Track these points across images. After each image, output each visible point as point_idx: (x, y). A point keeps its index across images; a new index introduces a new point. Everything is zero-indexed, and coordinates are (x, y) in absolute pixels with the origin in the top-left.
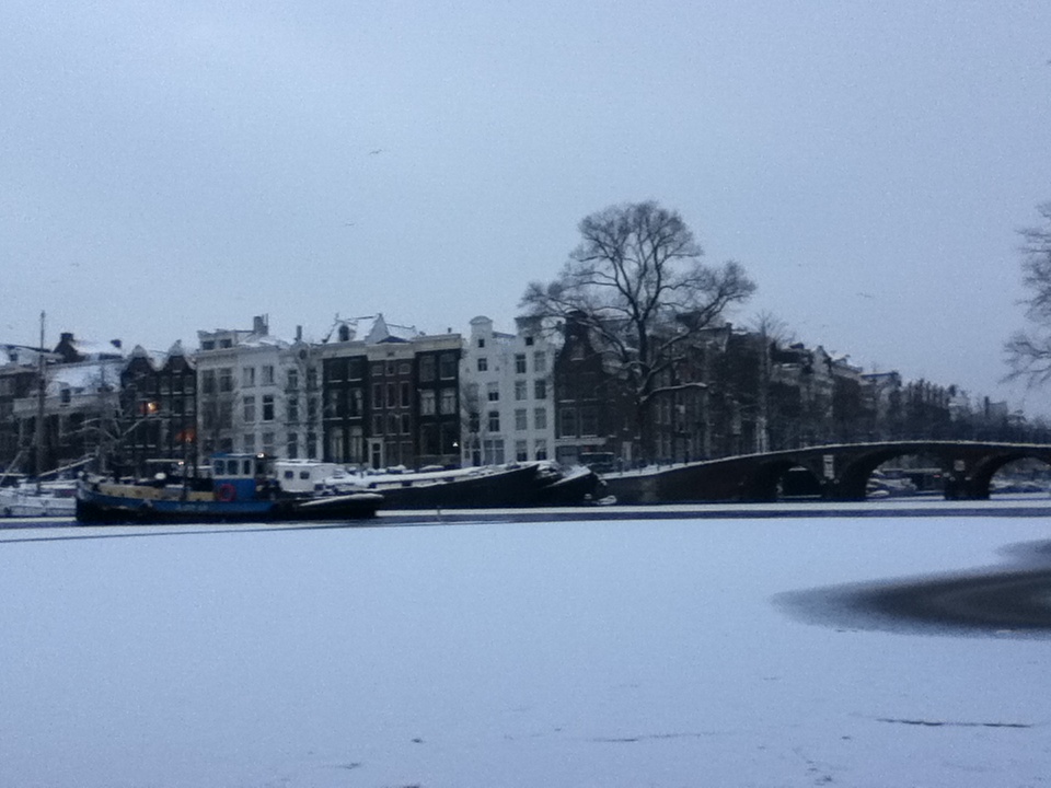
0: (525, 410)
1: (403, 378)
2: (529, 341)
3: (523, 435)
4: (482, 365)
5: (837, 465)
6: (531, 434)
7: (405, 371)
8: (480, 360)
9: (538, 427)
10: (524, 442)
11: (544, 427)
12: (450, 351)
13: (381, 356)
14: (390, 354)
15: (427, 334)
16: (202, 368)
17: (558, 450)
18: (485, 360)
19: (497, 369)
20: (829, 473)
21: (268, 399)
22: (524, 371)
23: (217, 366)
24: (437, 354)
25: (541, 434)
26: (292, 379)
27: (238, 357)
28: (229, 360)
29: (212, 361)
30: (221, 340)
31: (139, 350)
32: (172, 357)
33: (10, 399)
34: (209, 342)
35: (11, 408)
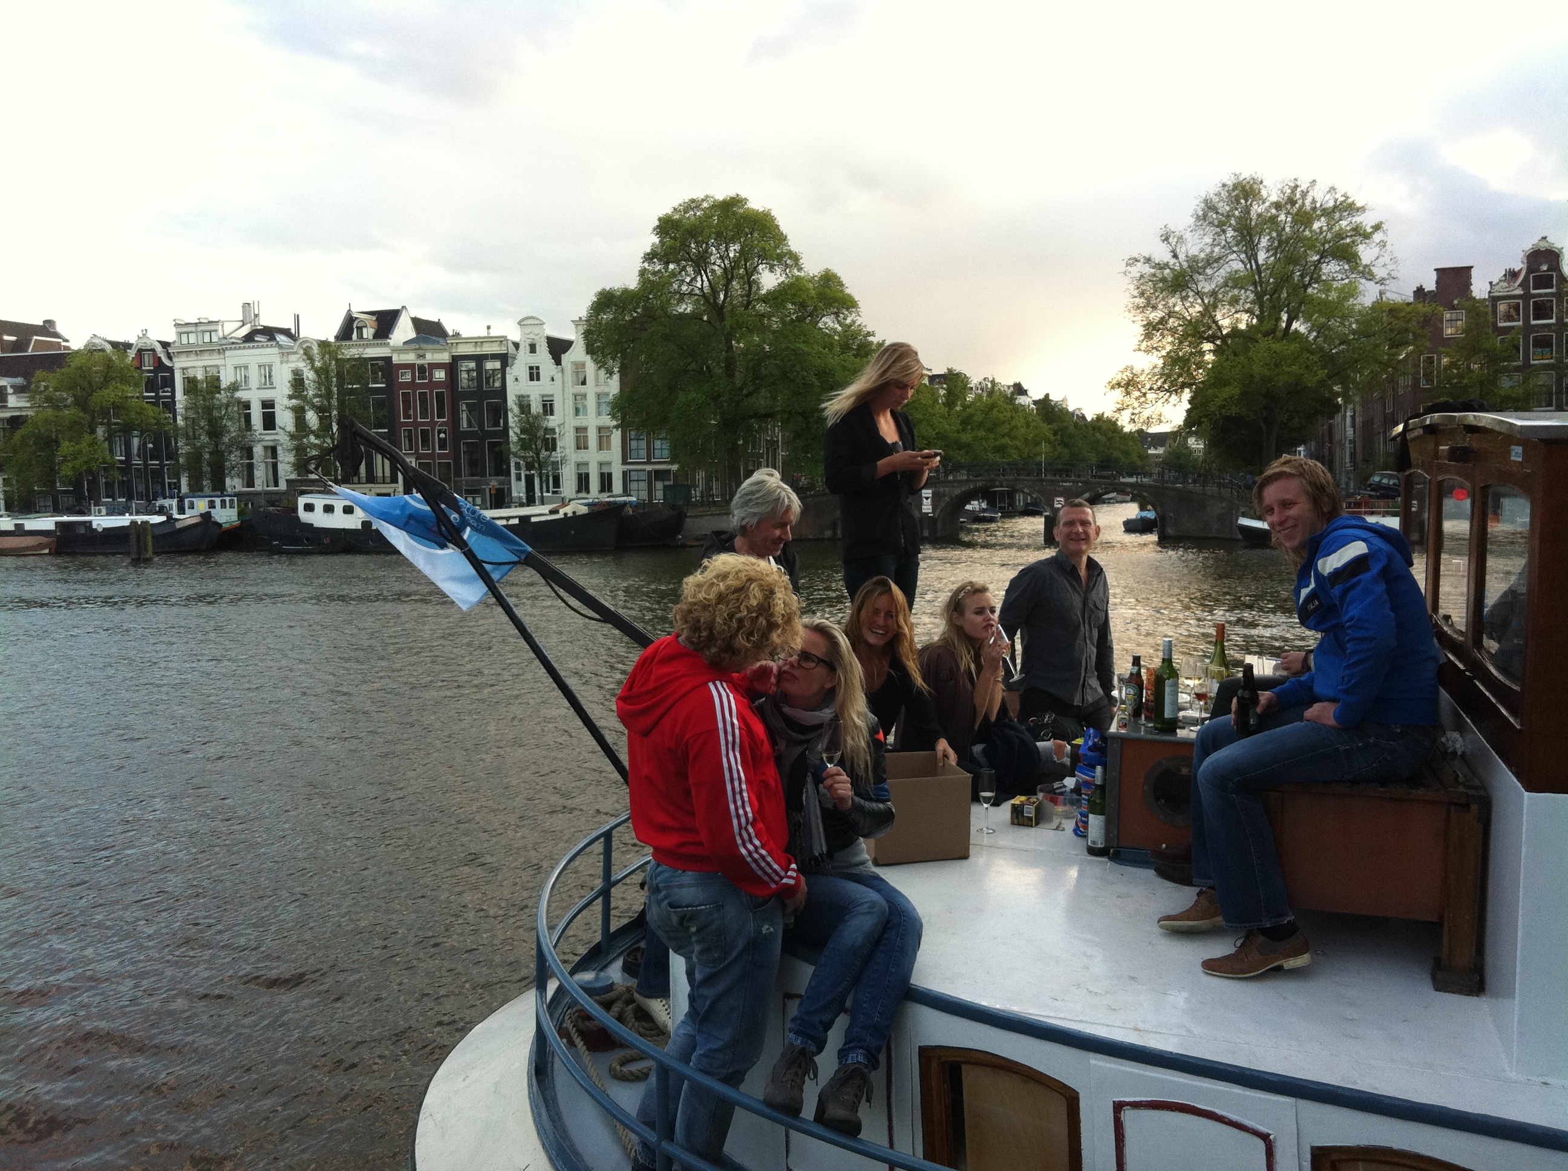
0: (585, 429)
1: (439, 384)
2: (590, 350)
3: (582, 456)
4: (534, 374)
5: (936, 499)
6: (593, 457)
7: (440, 375)
8: (531, 368)
9: (601, 448)
10: (587, 464)
11: (609, 448)
12: (494, 357)
13: (410, 358)
14: (420, 356)
15: (464, 334)
16: (179, 363)
17: (624, 473)
18: (538, 368)
19: (553, 379)
20: (927, 507)
21: (268, 405)
22: (584, 383)
23: (196, 363)
24: (480, 359)
25: (604, 456)
26: (298, 382)
27: (227, 353)
28: (216, 356)
29: (193, 357)
30: (203, 332)
31: (97, 341)
32: (140, 351)
34: (187, 334)
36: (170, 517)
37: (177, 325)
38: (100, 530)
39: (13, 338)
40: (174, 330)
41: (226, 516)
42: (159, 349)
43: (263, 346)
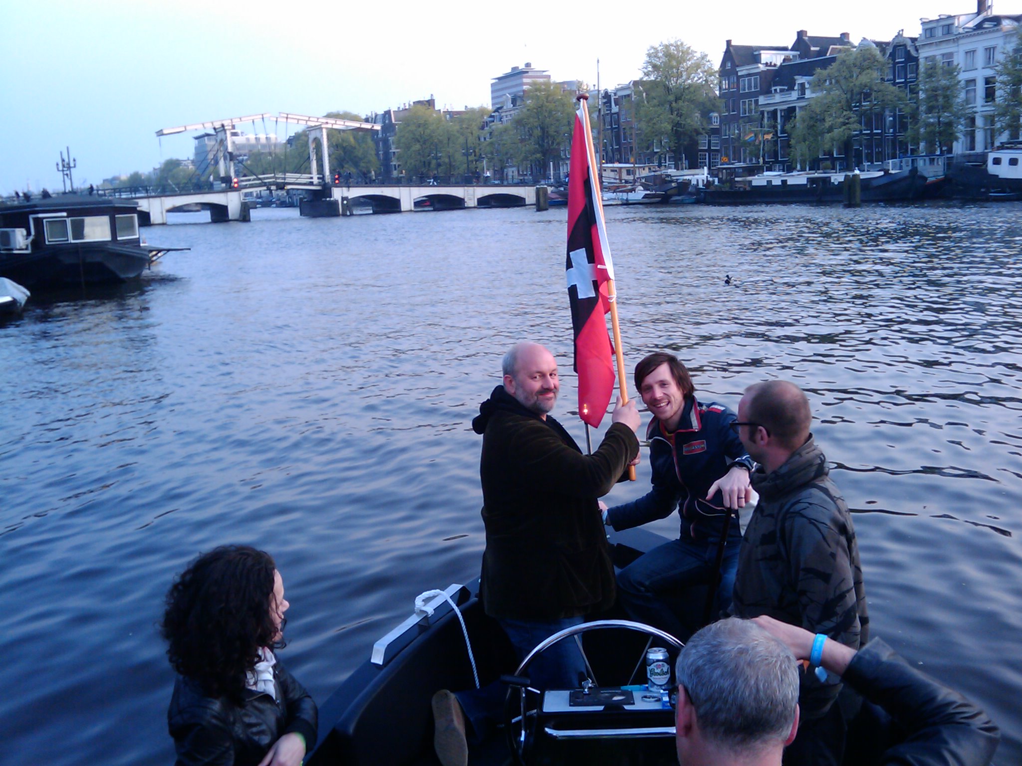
16: (923, 54)
21: (988, 81)
23: (936, 52)
27: (961, 42)
28: (951, 45)
29: (933, 48)
30: (943, 26)
31: (865, 43)
32: (895, 47)
33: (756, 95)
34: (931, 29)
35: (757, 102)
36: (886, 172)
37: (923, 23)
38: (836, 183)
39: (817, 49)
40: (921, 27)
41: (933, 171)
42: (909, 43)
43: (990, 32)
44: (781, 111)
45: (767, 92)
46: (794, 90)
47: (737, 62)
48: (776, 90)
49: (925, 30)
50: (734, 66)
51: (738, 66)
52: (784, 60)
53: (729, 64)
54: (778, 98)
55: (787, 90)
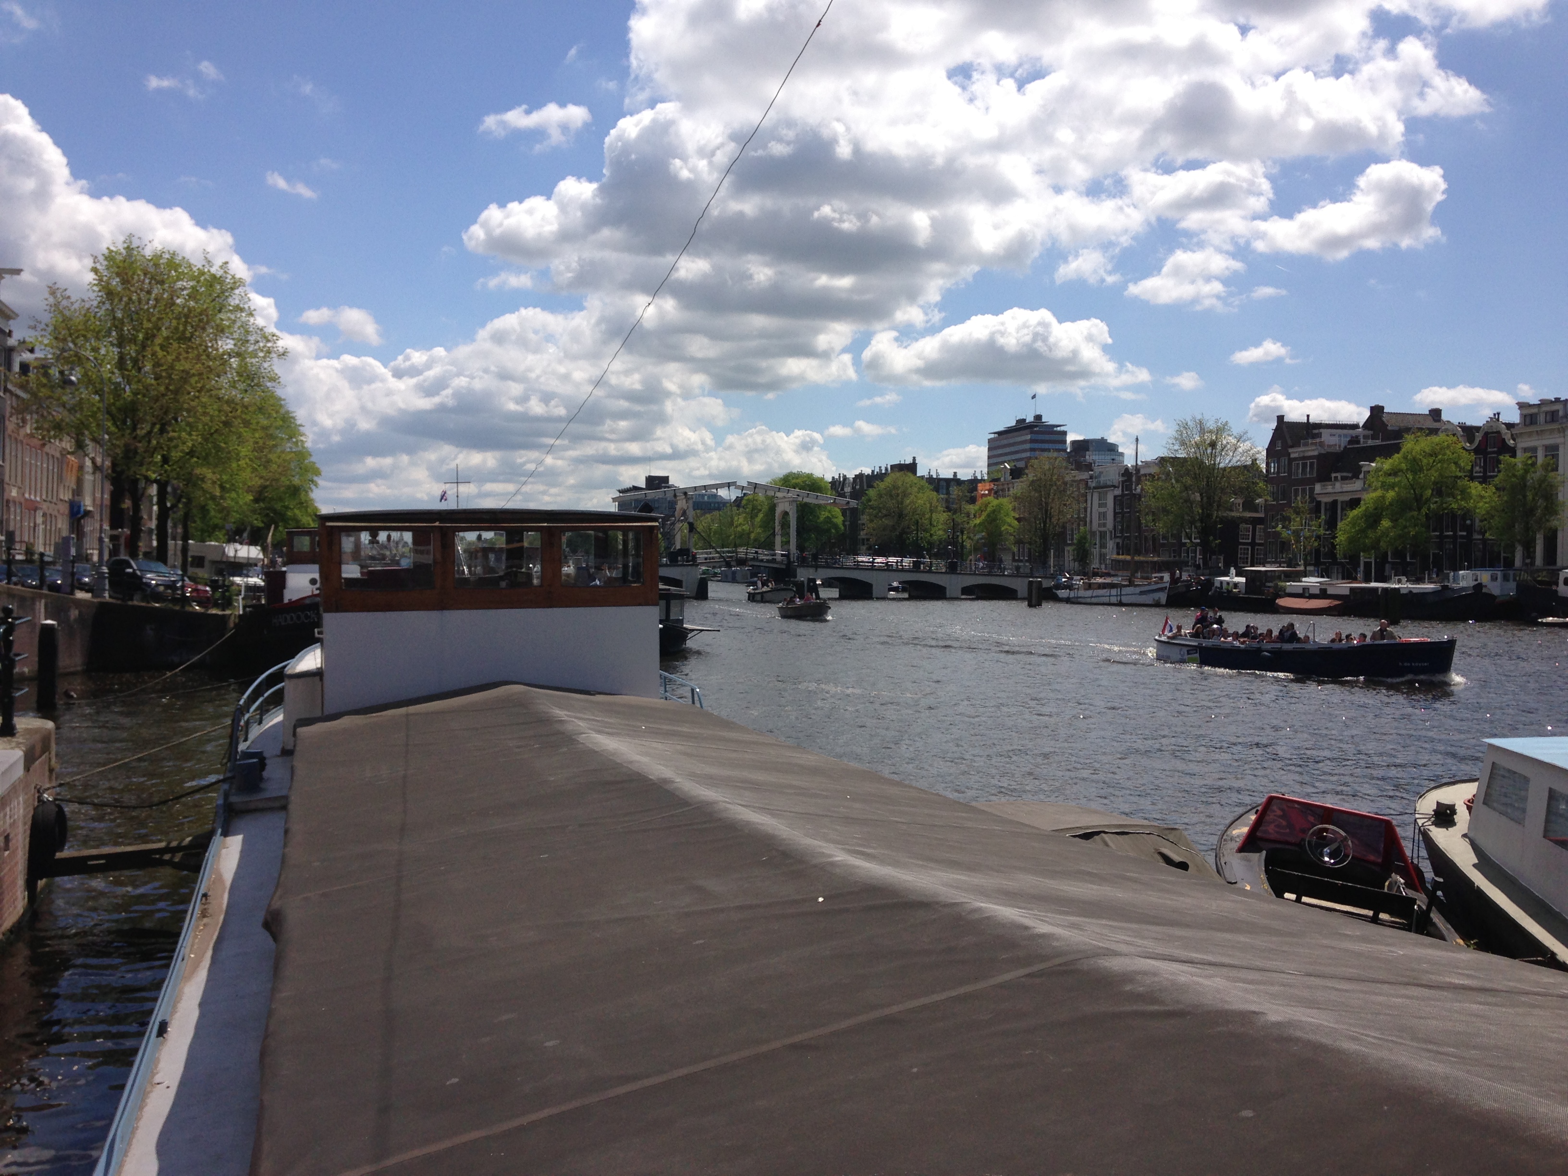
16: (1522, 443)
23: (1539, 442)
28: (1557, 435)
29: (1534, 437)
30: (1546, 413)
32: (1486, 434)
33: (1312, 482)
34: (1531, 415)
35: (1312, 490)
37: (1521, 407)
39: (1396, 429)
40: (1519, 411)
41: (1503, 589)
42: (1505, 429)
44: (1342, 502)
45: (1324, 478)
46: (1358, 478)
47: (1290, 442)
48: (1336, 478)
49: (1524, 417)
50: (1286, 446)
51: (1292, 447)
52: (1350, 442)
53: (1280, 445)
54: (1338, 487)
55: (1351, 478)
